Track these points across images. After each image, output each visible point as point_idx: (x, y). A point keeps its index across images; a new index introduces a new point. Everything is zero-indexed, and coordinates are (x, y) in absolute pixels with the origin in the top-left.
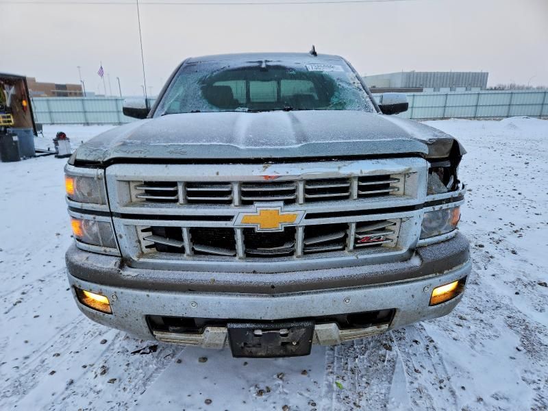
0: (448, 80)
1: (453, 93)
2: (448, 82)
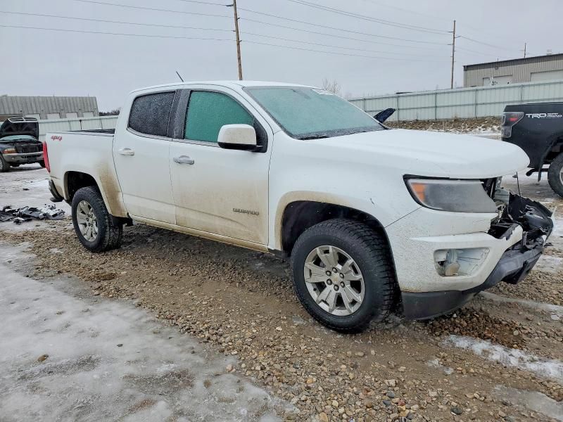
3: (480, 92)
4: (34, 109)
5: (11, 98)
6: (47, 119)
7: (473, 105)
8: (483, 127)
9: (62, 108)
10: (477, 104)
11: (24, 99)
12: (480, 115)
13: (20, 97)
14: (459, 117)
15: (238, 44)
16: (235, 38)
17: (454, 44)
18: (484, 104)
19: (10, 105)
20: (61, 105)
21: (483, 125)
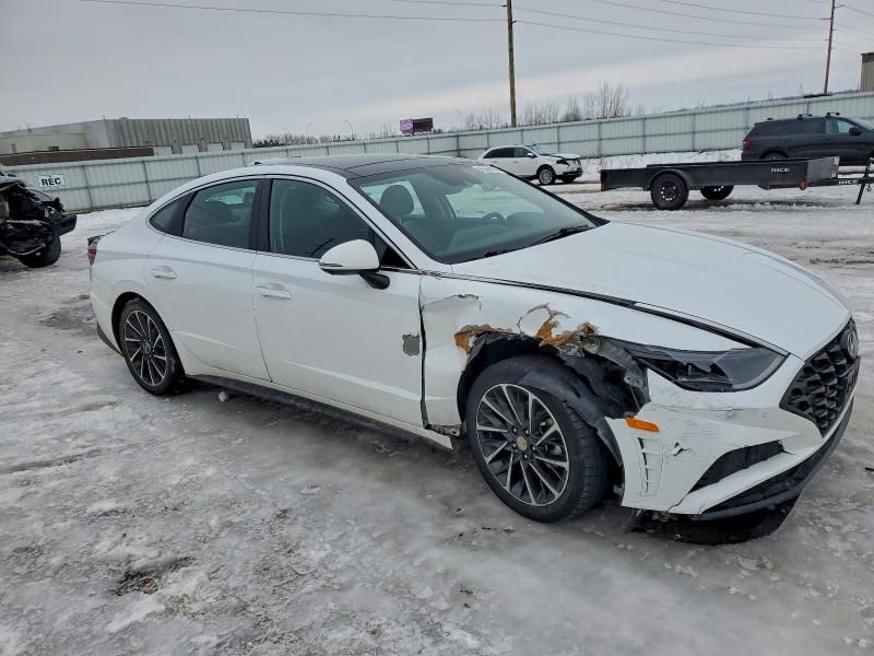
0: (191, 132)
1: (204, 154)
2: (192, 136)
4: (164, 139)
5: (134, 121)
6: (181, 152)
9: (201, 136)
11: (150, 123)
13: (146, 120)
15: (510, 27)
16: (506, 17)
17: (832, 18)
19: (132, 132)
20: (201, 131)
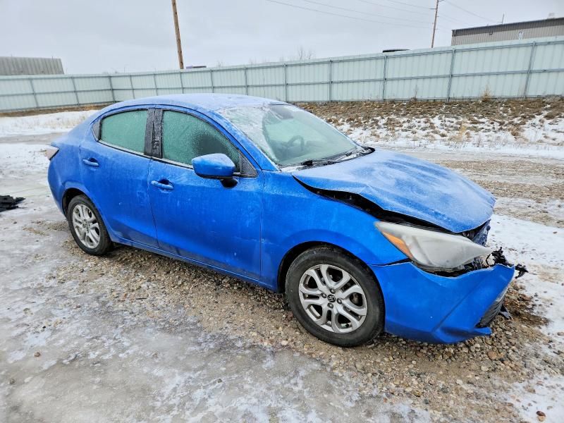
3: (540, 49)
7: (522, 73)
8: (548, 117)
10: (530, 72)
12: (533, 92)
14: (491, 94)
17: (437, 9)
18: (545, 71)
21: (546, 113)
